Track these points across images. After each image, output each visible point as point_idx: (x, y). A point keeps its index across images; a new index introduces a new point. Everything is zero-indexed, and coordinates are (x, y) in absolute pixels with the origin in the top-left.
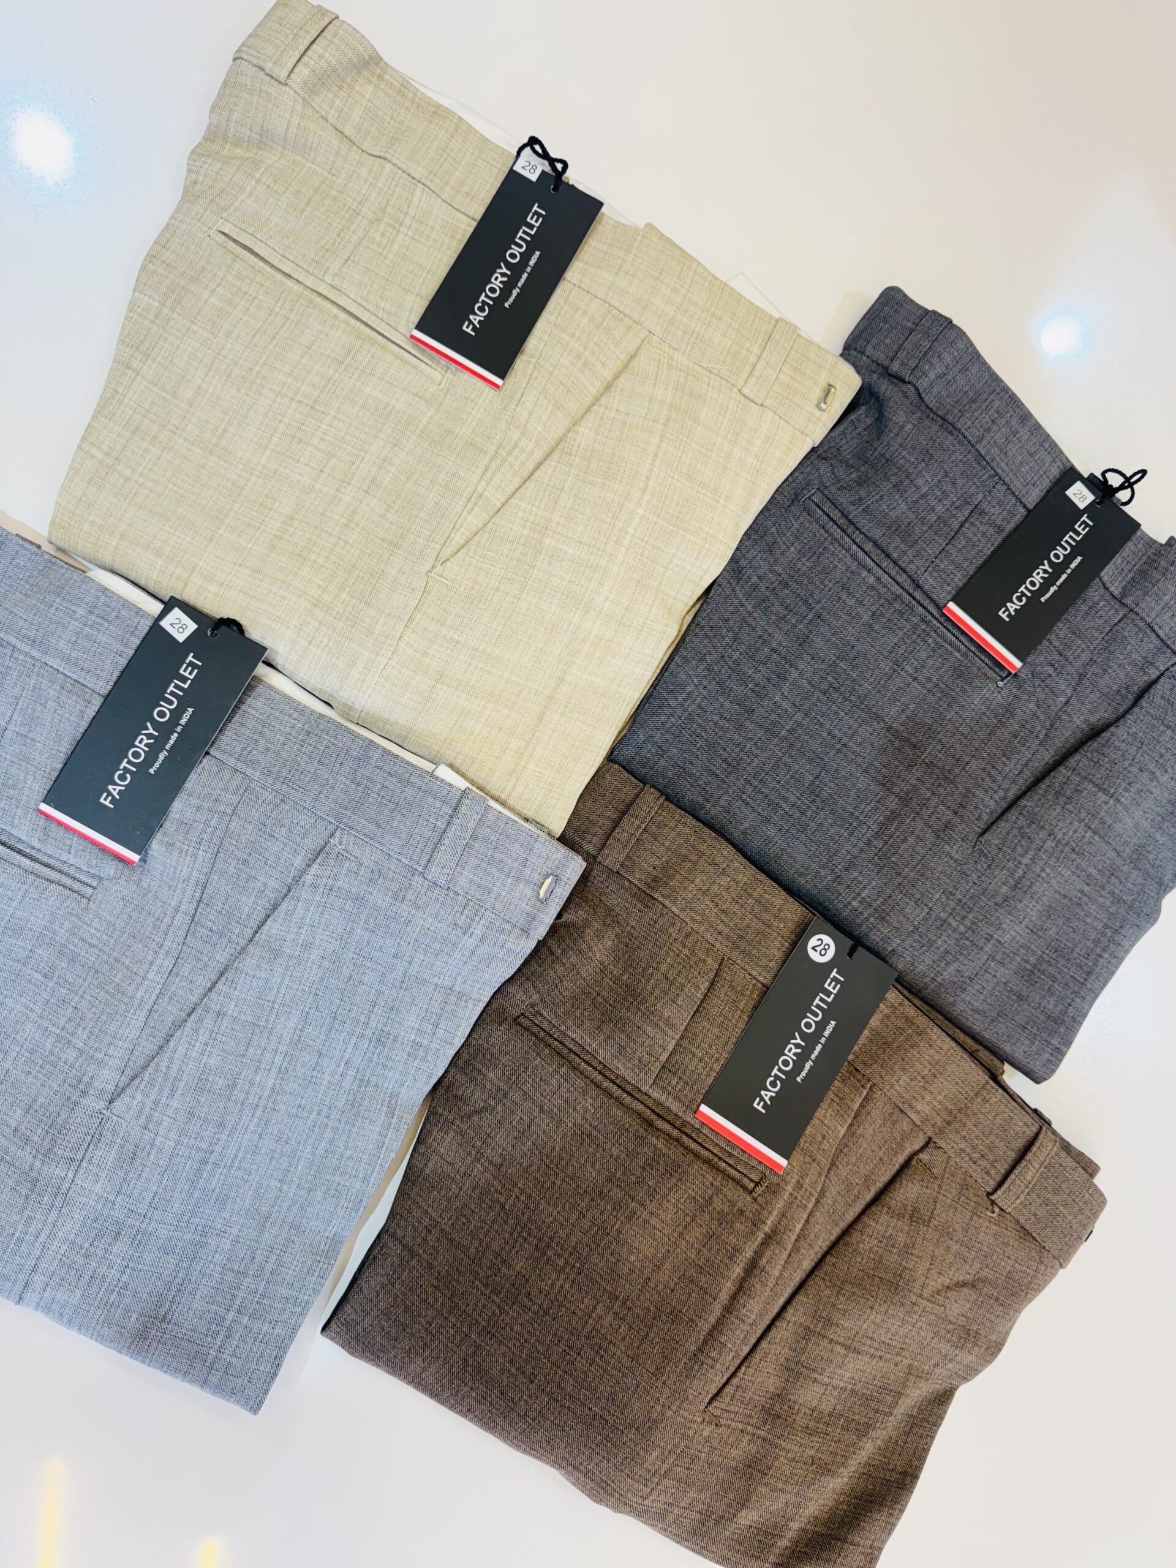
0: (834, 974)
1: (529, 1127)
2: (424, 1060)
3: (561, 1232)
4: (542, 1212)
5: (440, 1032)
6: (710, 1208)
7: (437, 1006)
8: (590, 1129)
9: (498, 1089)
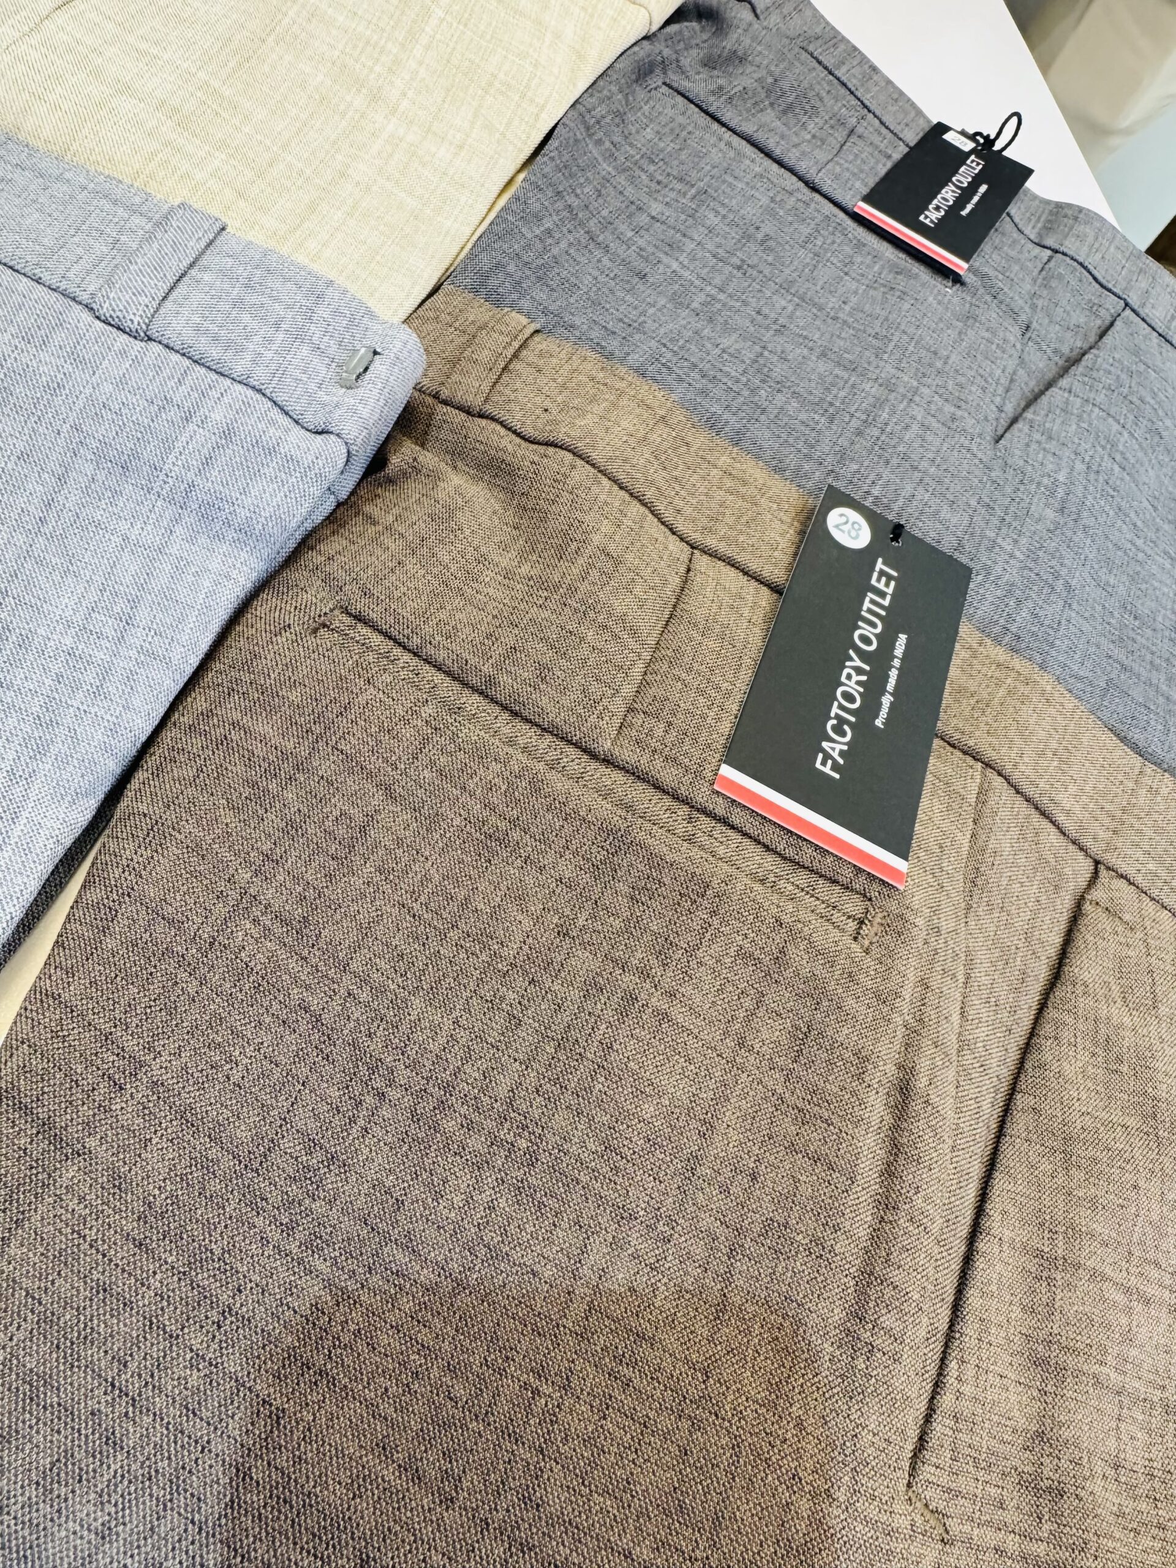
0: (880, 565)
1: (363, 830)
2: (98, 692)
3: (468, 1068)
4: (415, 1024)
5: (136, 637)
6: (788, 973)
7: (128, 579)
8: (503, 825)
9: (284, 756)
